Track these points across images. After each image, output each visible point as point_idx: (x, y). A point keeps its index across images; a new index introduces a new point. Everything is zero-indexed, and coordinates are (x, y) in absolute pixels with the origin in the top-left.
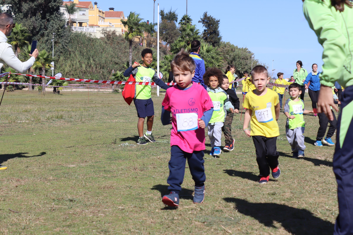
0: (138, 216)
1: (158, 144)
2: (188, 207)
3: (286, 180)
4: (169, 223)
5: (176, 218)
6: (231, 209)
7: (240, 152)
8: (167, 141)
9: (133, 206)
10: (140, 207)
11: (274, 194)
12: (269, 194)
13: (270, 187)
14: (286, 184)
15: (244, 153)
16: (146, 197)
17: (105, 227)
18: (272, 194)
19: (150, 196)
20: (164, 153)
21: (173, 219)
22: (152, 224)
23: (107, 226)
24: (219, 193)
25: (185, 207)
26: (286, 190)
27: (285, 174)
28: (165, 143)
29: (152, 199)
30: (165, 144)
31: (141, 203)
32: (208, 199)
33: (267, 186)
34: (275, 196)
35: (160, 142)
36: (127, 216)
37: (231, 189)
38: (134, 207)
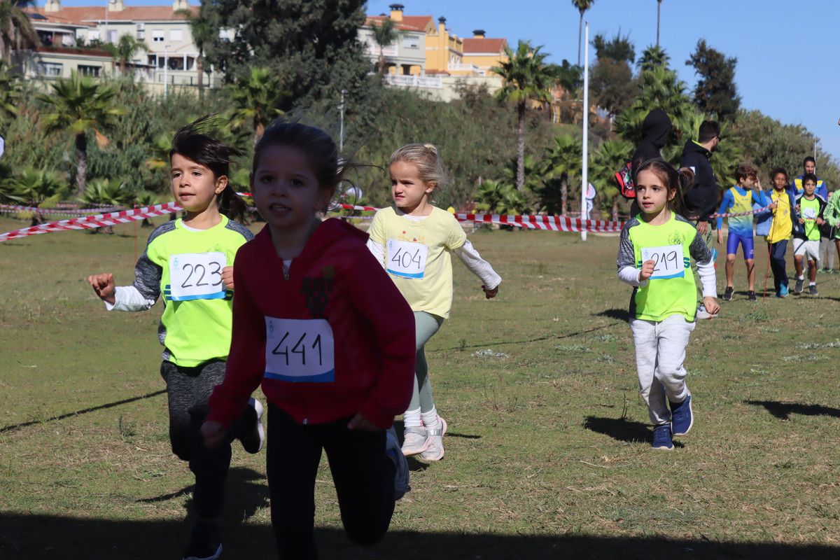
0: (483, 504)
1: (559, 352)
2: (593, 489)
3: (827, 438)
4: (544, 519)
5: (560, 510)
6: (684, 495)
7: (745, 373)
8: (582, 347)
9: (476, 485)
10: (491, 487)
11: (789, 467)
12: (776, 466)
13: (786, 452)
14: (824, 445)
15: (754, 376)
16: (509, 468)
17: (412, 523)
18: (785, 467)
19: (517, 464)
20: (568, 374)
21: (556, 513)
22: (510, 521)
23: (415, 522)
24: (669, 462)
25: (587, 489)
26: (819, 459)
27: (830, 424)
28: (576, 352)
29: (520, 471)
30: (575, 354)
31: (495, 479)
32: (642, 473)
33: (780, 449)
34: (788, 471)
35: (564, 348)
36: (461, 504)
37: (696, 455)
38: (478, 486)
